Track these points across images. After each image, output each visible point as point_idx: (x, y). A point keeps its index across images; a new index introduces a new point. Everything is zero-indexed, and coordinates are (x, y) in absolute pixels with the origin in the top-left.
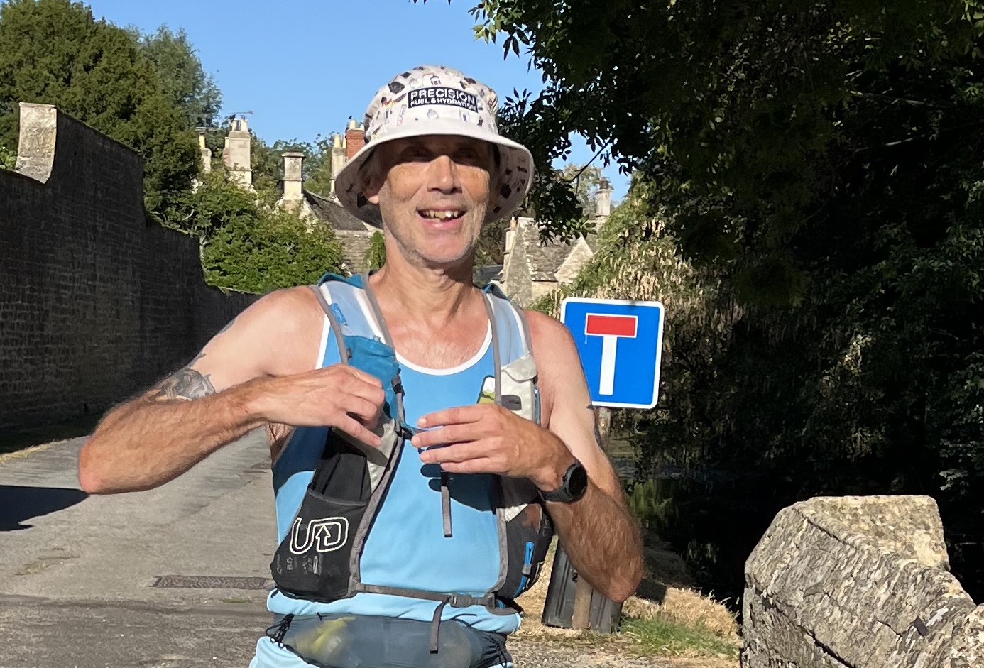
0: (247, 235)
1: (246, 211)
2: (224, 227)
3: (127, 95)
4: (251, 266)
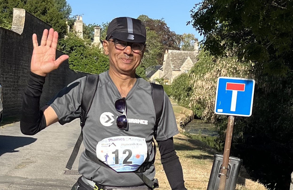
0: (82, 54)
1: (81, 46)
2: (74, 51)
3: (45, 7)
4: (83, 63)
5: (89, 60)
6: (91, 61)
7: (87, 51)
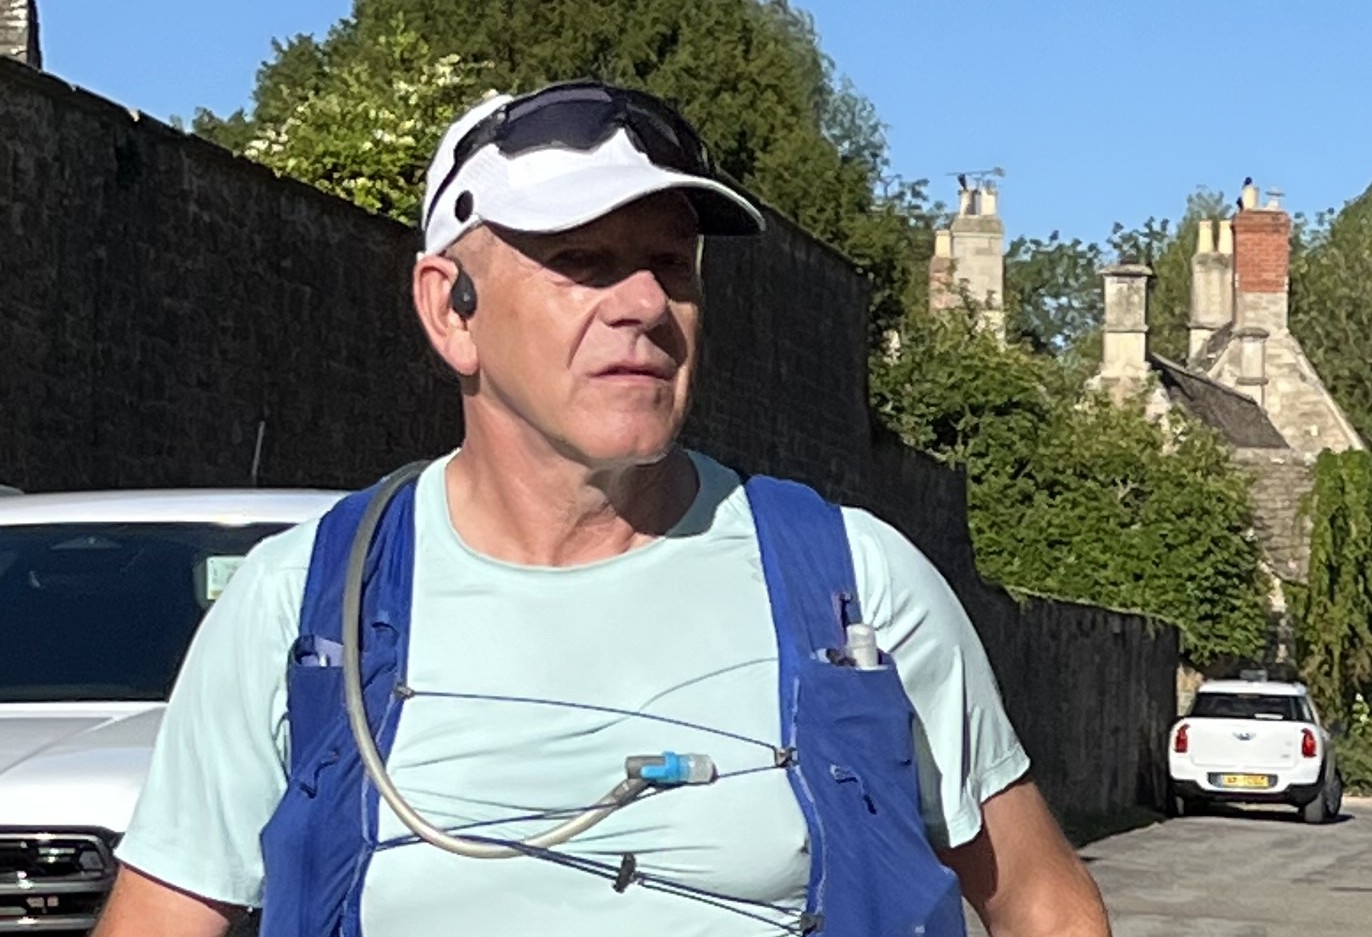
0: (1021, 464)
1: (1017, 405)
2: (965, 444)
3: (737, 128)
5: (1080, 510)
6: (1094, 514)
7: (1062, 445)
